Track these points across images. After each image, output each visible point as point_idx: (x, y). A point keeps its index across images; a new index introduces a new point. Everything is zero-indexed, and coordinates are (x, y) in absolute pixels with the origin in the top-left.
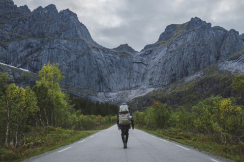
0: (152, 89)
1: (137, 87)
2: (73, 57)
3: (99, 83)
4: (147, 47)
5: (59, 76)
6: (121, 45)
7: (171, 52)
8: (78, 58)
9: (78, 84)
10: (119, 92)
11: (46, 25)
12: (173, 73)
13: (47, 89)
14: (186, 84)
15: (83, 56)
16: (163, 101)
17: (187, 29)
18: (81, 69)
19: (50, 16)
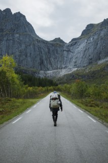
0: (76, 69)
1: (66, 67)
2: (23, 46)
3: (41, 65)
4: (73, 40)
5: (14, 63)
6: (56, 39)
7: (89, 43)
8: (26, 47)
9: (27, 65)
10: (54, 71)
11: (5, 23)
12: (90, 58)
13: (6, 73)
14: (99, 66)
15: (30, 45)
16: (83, 76)
17: (101, 27)
18: (28, 55)
19: (7, 17)
